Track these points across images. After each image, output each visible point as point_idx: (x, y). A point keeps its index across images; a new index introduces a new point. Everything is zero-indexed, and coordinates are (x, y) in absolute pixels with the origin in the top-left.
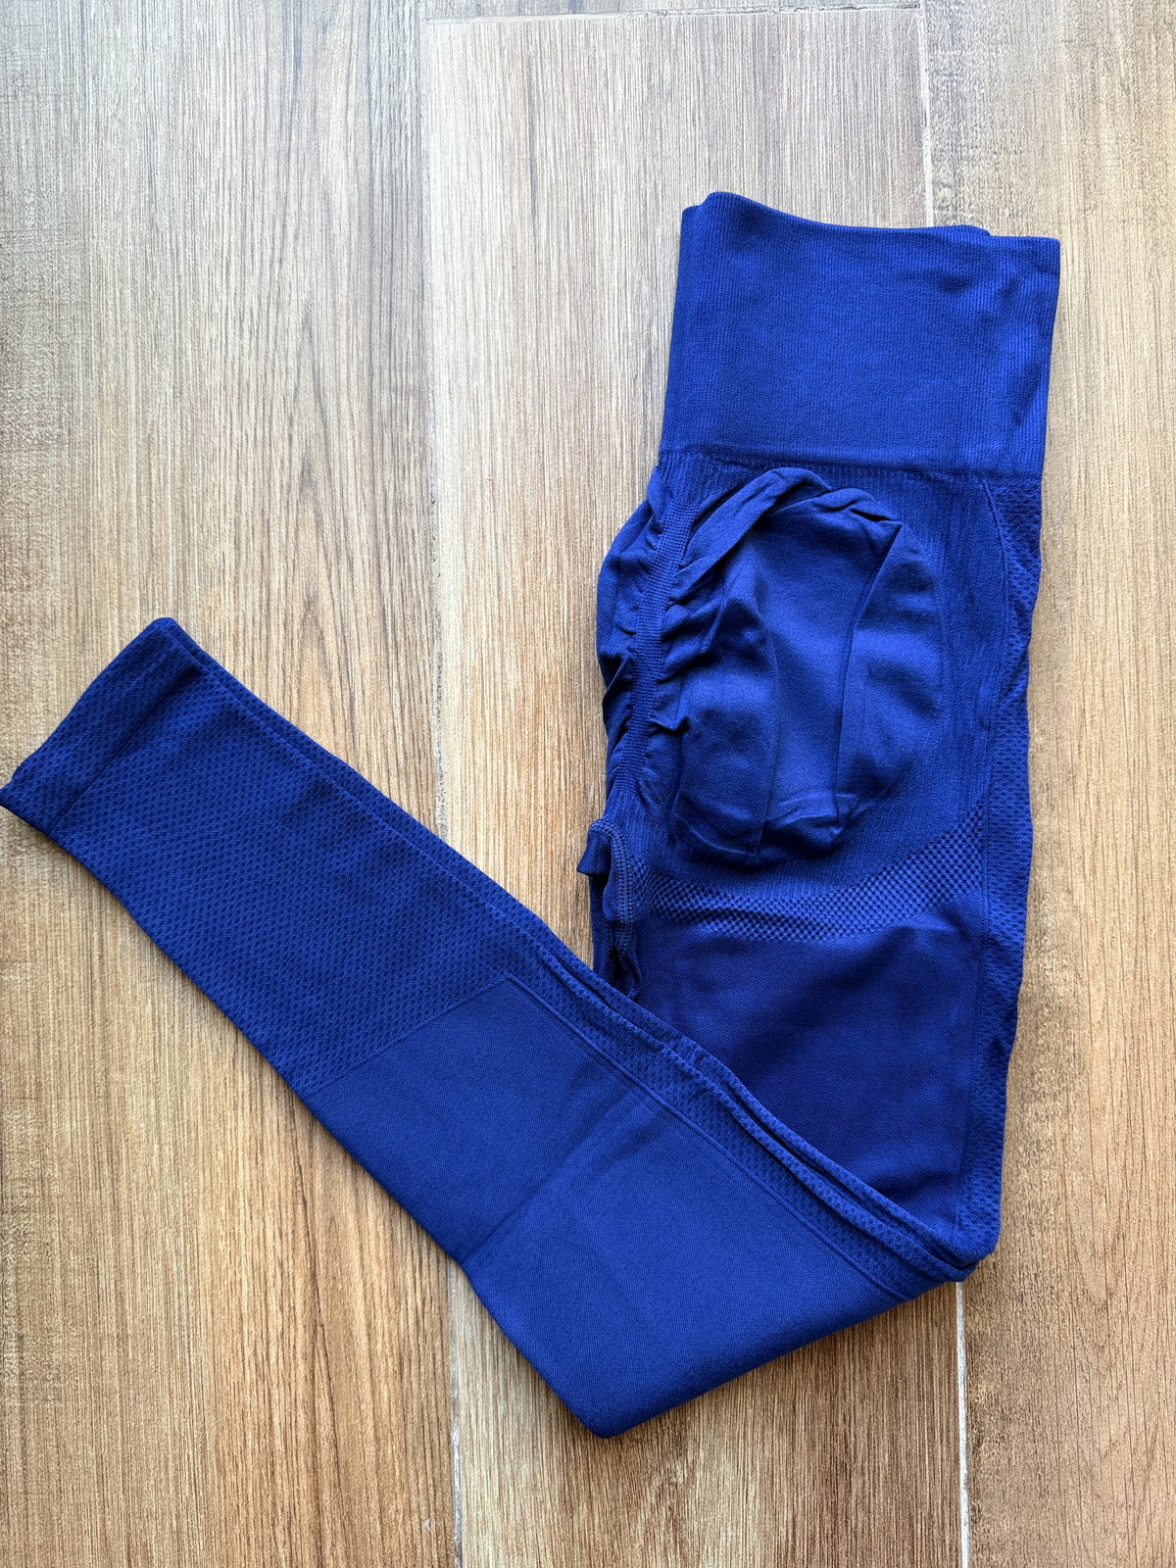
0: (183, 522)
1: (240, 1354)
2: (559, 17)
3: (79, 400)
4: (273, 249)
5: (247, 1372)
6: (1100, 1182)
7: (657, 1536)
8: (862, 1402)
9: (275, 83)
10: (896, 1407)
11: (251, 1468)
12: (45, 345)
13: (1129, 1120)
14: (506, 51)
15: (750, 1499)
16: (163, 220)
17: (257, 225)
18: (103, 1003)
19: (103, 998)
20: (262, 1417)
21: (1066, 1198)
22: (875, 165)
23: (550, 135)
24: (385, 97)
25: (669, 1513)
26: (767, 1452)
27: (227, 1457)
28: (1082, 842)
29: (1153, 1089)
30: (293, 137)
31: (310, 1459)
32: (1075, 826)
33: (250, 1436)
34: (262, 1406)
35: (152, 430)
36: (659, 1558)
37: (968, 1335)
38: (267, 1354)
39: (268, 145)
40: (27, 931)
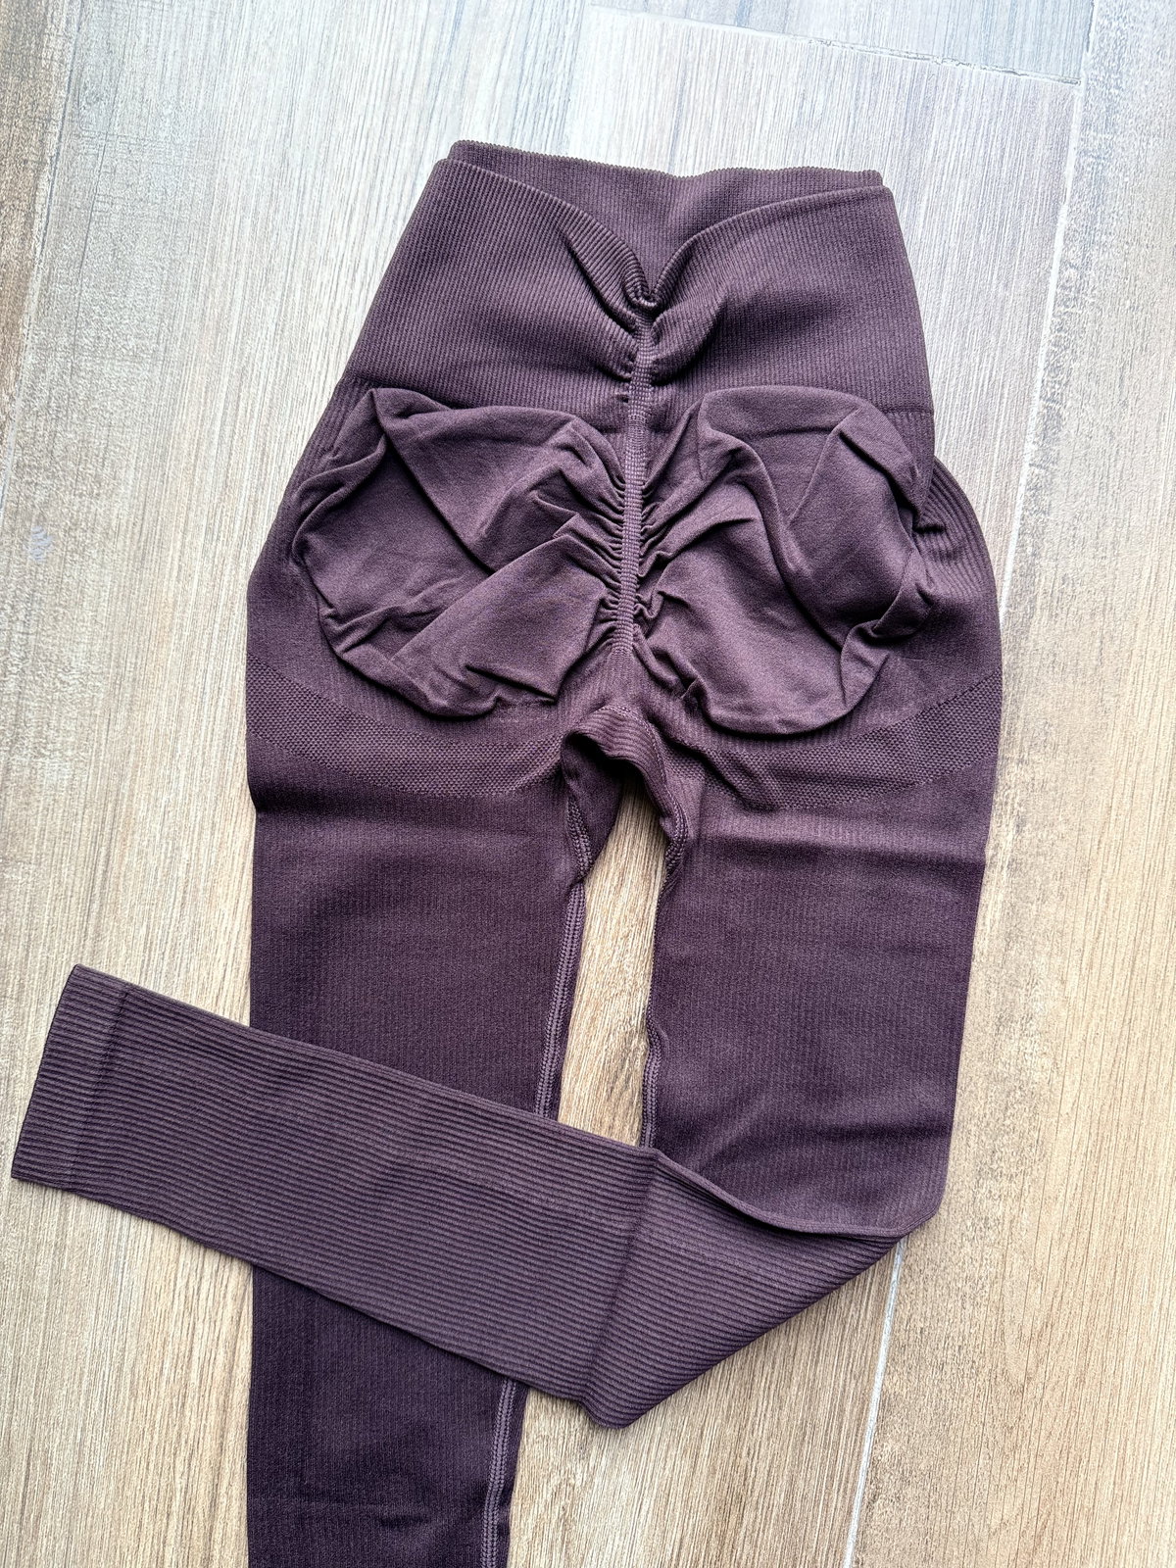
0: (262, 460)
1: (172, 1284)
2: (721, 29)
3: (181, 320)
4: (399, 205)
5: (176, 1301)
6: (1039, 1269)
7: (546, 1532)
8: (768, 1439)
9: (430, 40)
10: (801, 1450)
11: (162, 1395)
12: (157, 259)
13: (1078, 1214)
14: (665, 52)
15: (643, 1513)
16: (295, 156)
17: (388, 179)
18: (99, 917)
19: (99, 913)
20: (183, 1348)
21: (1004, 1278)
22: (1007, 234)
23: (693, 142)
24: (538, 74)
25: (562, 1513)
26: (667, 1471)
27: (141, 1381)
28: (1084, 935)
29: (1107, 1188)
30: (440, 98)
31: (222, 1398)
32: (1081, 920)
33: (167, 1365)
34: (184, 1338)
35: (248, 362)
36: (544, 1553)
37: (883, 1393)
38: (199, 1289)
39: (413, 101)
40: (37, 834)
